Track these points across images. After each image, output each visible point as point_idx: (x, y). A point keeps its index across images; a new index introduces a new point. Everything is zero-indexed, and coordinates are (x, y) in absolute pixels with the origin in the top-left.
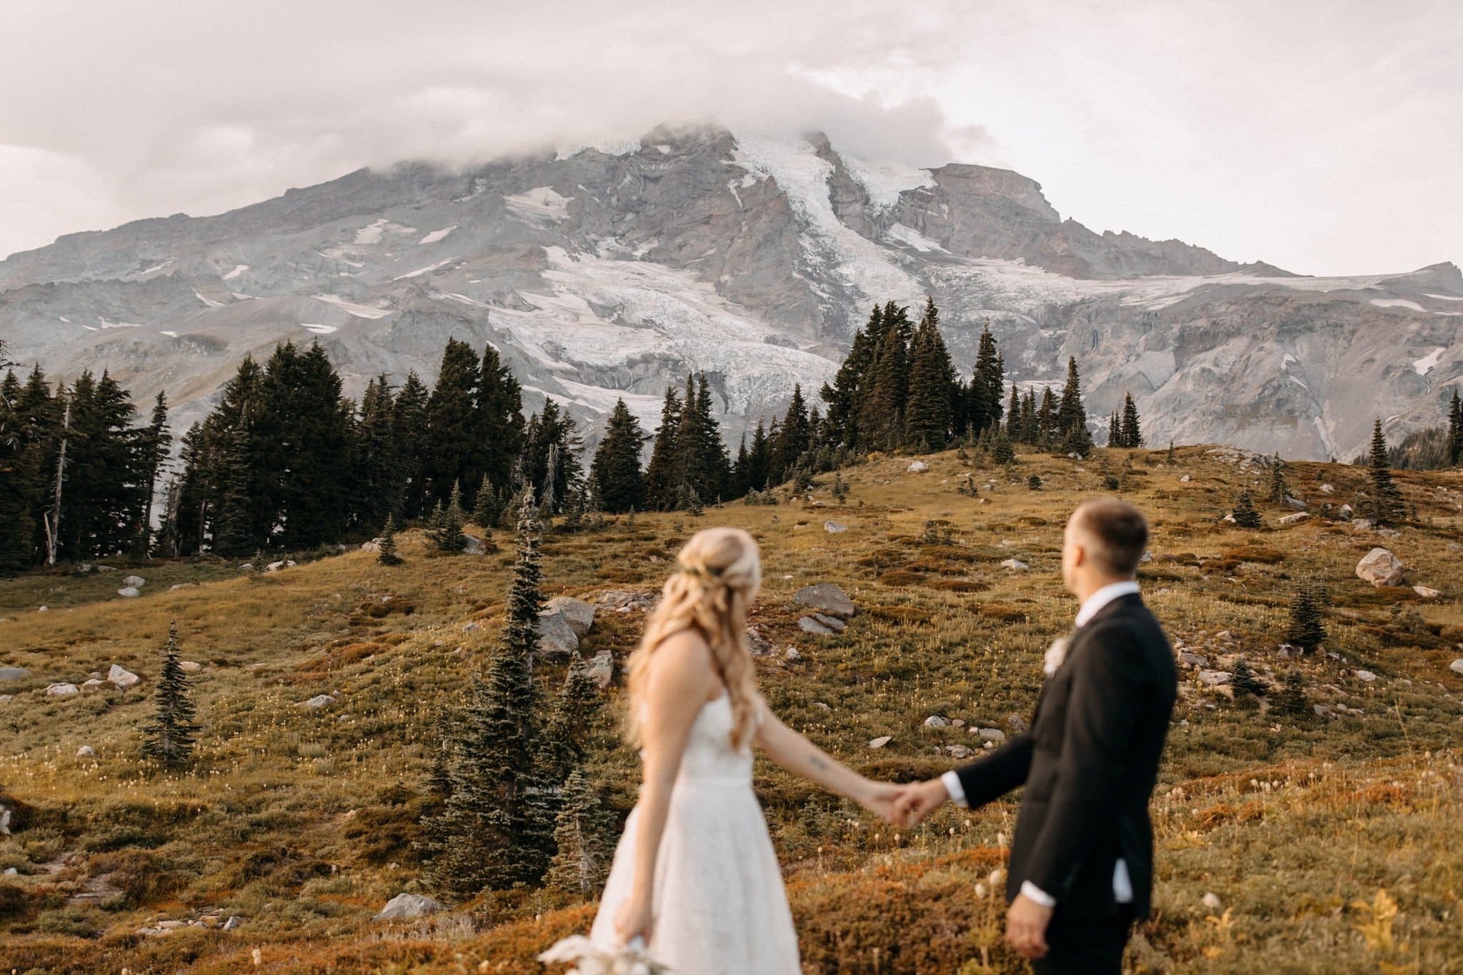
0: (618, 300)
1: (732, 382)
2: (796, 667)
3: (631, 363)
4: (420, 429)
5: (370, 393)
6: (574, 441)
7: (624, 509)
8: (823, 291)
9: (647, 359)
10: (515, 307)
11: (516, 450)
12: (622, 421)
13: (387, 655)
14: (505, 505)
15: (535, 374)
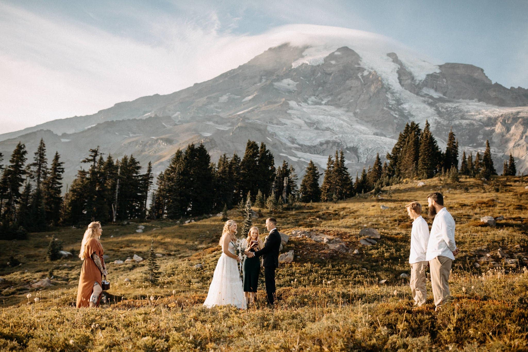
0: (316, 120)
1: (360, 151)
2: (357, 256)
3: (321, 144)
4: (239, 173)
5: (220, 160)
6: (295, 176)
7: (308, 201)
8: (396, 114)
9: (327, 142)
10: (277, 124)
11: (273, 180)
12: (313, 169)
14: (266, 200)
15: (285, 149)
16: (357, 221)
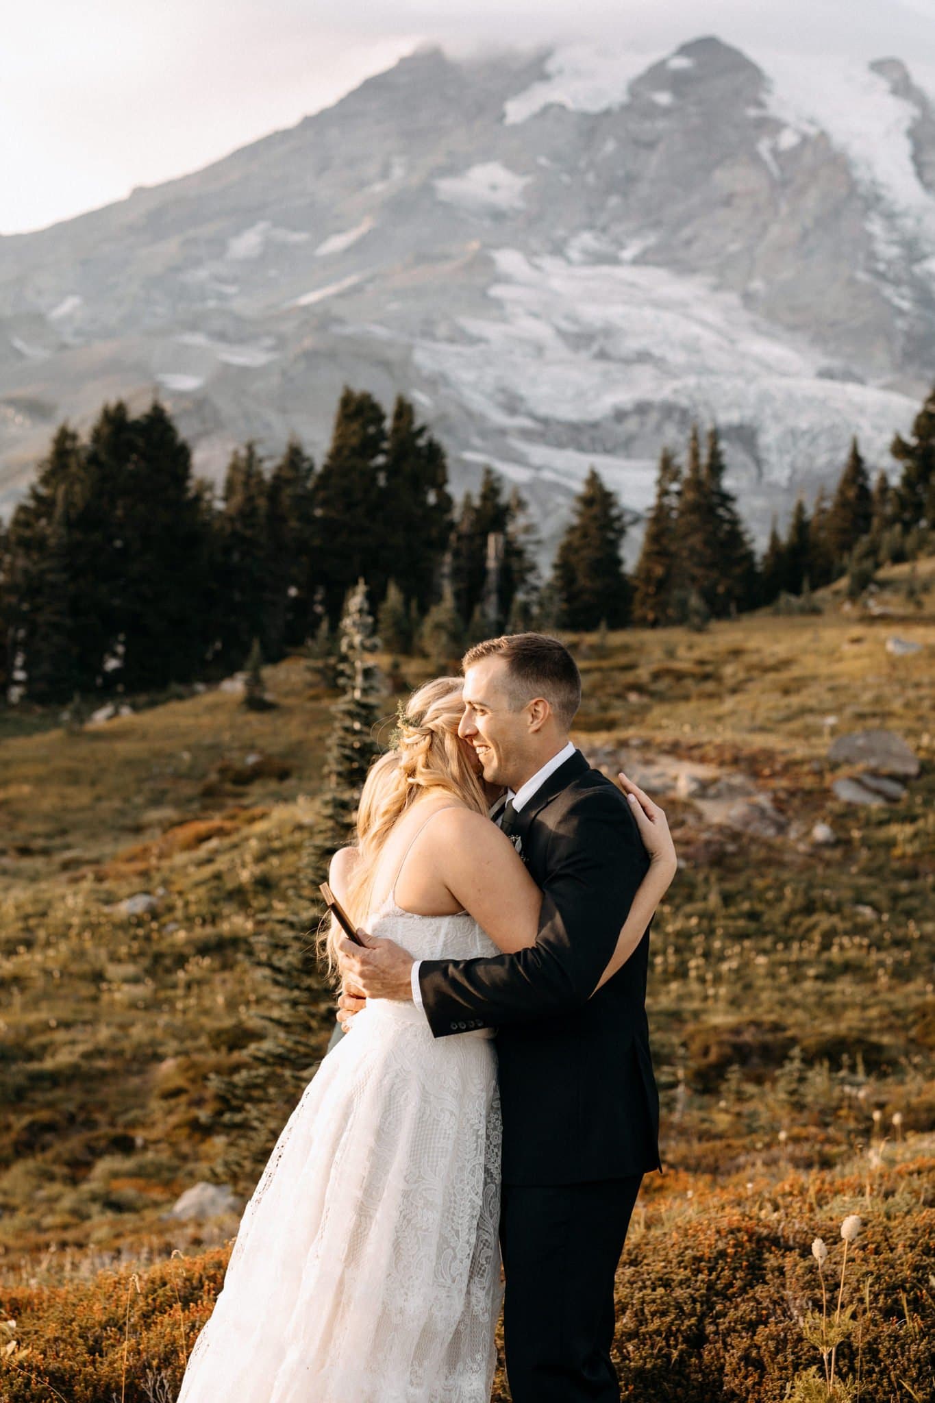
0: (599, 324)
1: (769, 437)
2: (827, 854)
3: (620, 415)
4: (307, 519)
5: (234, 467)
6: (529, 529)
7: (590, 627)
9: (642, 409)
10: (451, 340)
11: (442, 545)
12: (598, 501)
13: (235, 838)
14: (419, 623)
15: (484, 433)
16: (795, 701)
